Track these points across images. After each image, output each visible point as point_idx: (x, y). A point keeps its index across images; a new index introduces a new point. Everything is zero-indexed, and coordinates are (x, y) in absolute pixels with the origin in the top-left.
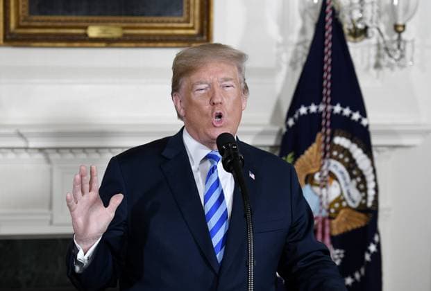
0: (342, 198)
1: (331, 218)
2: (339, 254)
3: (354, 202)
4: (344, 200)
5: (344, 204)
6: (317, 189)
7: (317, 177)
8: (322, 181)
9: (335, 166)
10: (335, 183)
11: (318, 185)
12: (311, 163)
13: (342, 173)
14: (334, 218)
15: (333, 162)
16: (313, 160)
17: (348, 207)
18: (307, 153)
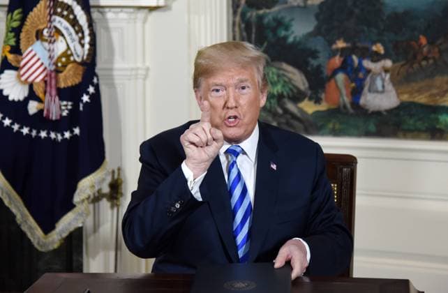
0: (69, 52)
1: (58, 71)
2: (66, 106)
3: (78, 56)
4: (72, 55)
5: (72, 59)
6: (46, 44)
7: (45, 32)
8: (50, 36)
9: (59, 22)
10: (61, 38)
11: (46, 41)
12: (39, 20)
13: (67, 29)
14: (61, 72)
15: (58, 18)
16: (41, 17)
17: (75, 61)
18: (35, 9)
